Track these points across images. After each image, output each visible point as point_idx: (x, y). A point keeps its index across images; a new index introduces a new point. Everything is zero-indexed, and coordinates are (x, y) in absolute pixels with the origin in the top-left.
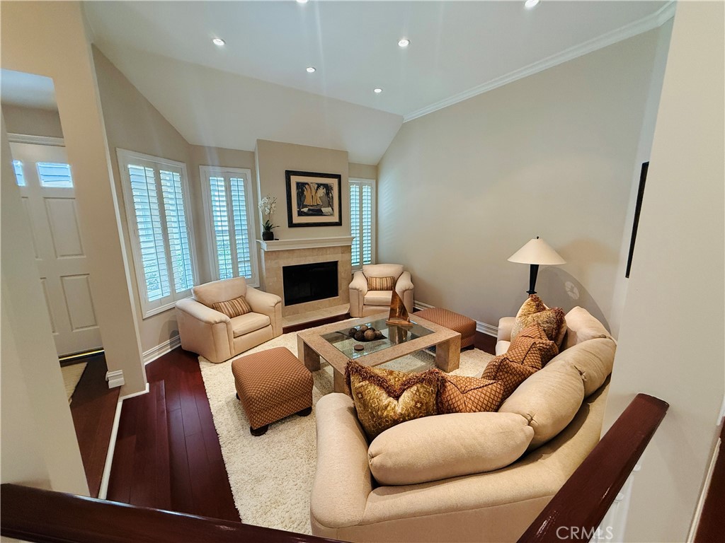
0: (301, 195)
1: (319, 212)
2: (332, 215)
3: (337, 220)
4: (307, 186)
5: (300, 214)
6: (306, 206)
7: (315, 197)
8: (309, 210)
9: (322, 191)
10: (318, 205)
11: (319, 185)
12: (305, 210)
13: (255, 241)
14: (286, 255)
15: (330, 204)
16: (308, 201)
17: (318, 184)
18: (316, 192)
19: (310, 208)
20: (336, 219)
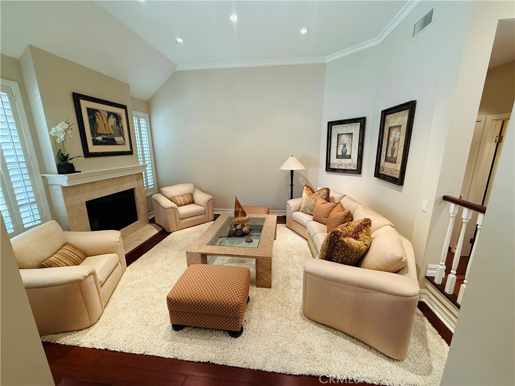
0: (93, 122)
1: (112, 142)
2: (124, 144)
3: (129, 150)
4: (98, 113)
5: (96, 143)
6: (100, 135)
7: (107, 126)
8: (103, 138)
9: (112, 120)
10: (111, 134)
11: (109, 114)
12: (99, 138)
13: (39, 176)
14: (88, 188)
15: (121, 134)
16: (101, 129)
17: (108, 112)
18: (107, 121)
19: (105, 137)
20: (127, 148)
